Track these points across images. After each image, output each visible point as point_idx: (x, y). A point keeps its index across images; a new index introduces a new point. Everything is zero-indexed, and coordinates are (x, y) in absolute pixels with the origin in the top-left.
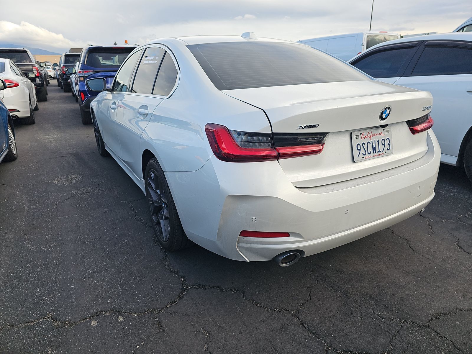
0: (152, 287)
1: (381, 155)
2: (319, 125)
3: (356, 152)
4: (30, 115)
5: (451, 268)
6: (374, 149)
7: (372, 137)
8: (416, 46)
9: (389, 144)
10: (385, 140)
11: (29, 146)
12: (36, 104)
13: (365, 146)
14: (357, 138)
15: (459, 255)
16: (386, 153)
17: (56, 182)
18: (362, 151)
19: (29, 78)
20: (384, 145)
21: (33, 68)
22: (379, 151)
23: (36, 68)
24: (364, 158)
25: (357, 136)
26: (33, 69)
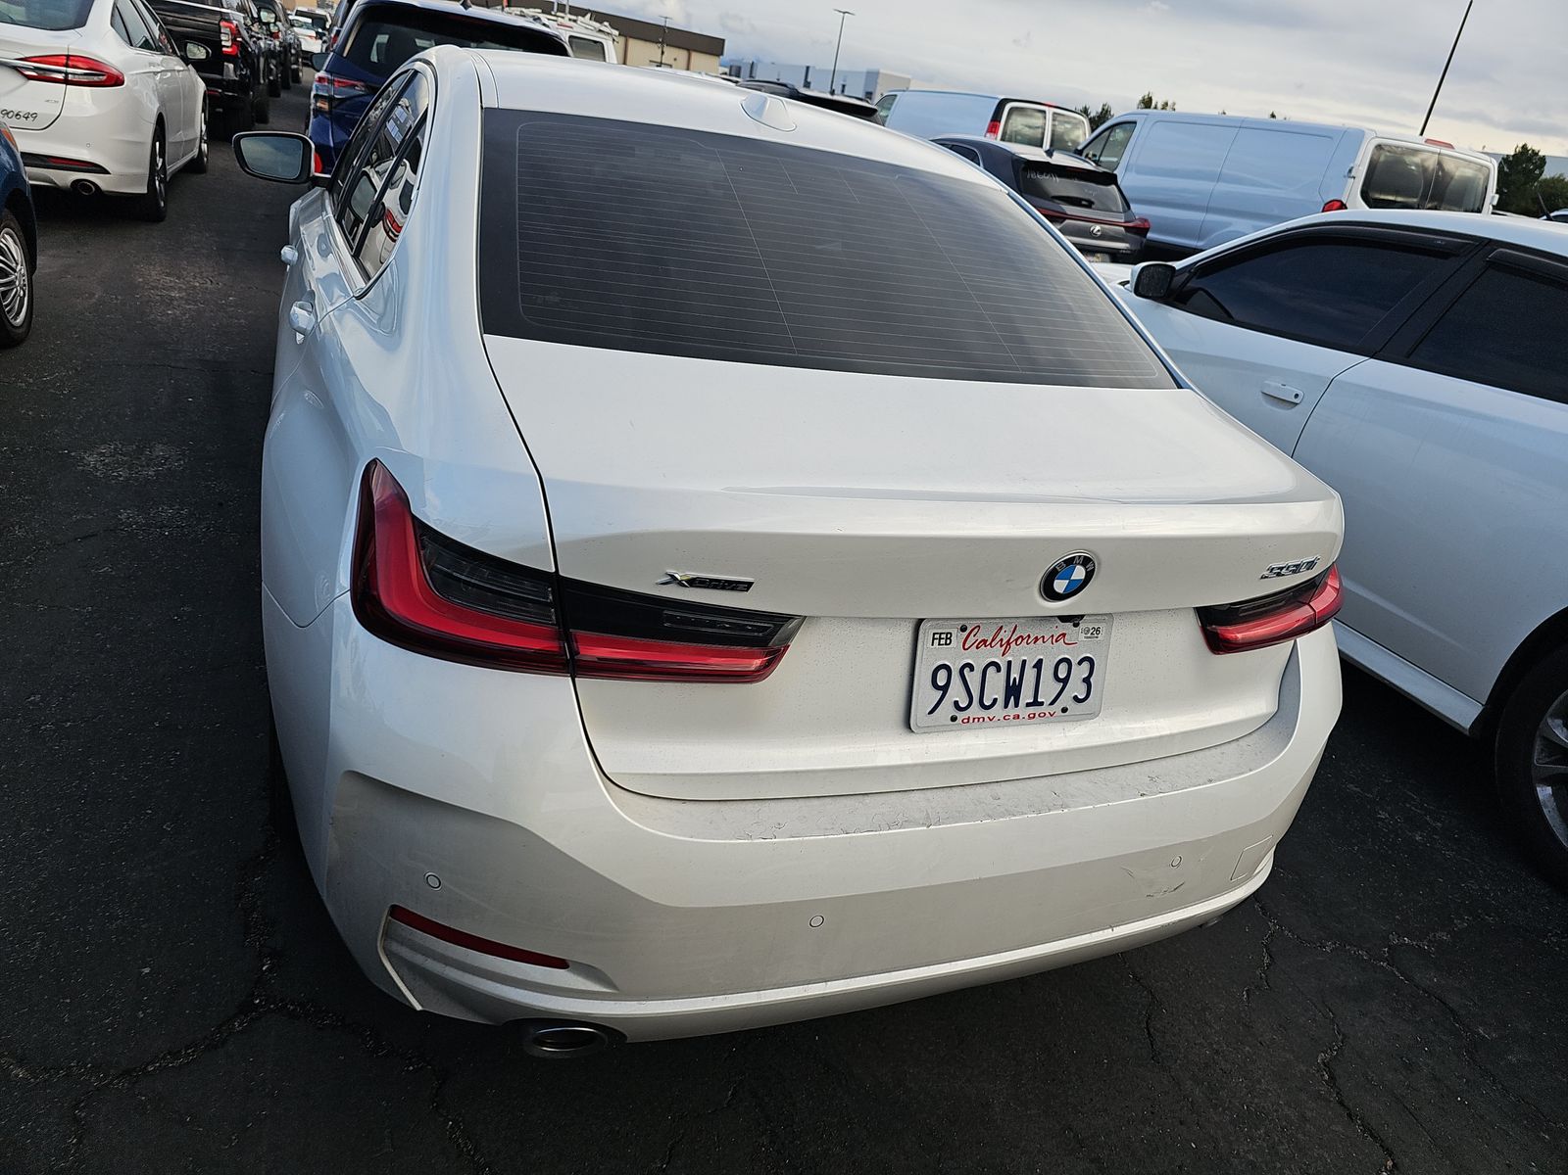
0: (147, 970)
1: (1042, 715)
2: (752, 583)
3: (925, 695)
4: (146, 192)
5: (1251, 1163)
6: (1013, 691)
7: (1013, 645)
8: (1458, 256)
9: (1087, 680)
10: (1074, 663)
11: (94, 300)
12: (196, 152)
13: (974, 680)
14: (943, 642)
15: (1309, 1114)
16: (1064, 710)
17: (91, 460)
18: (956, 692)
19: (186, 61)
20: (1065, 681)
21: (222, 24)
22: (1036, 703)
23: (231, 28)
24: (959, 721)
25: (943, 636)
26: (220, 30)
